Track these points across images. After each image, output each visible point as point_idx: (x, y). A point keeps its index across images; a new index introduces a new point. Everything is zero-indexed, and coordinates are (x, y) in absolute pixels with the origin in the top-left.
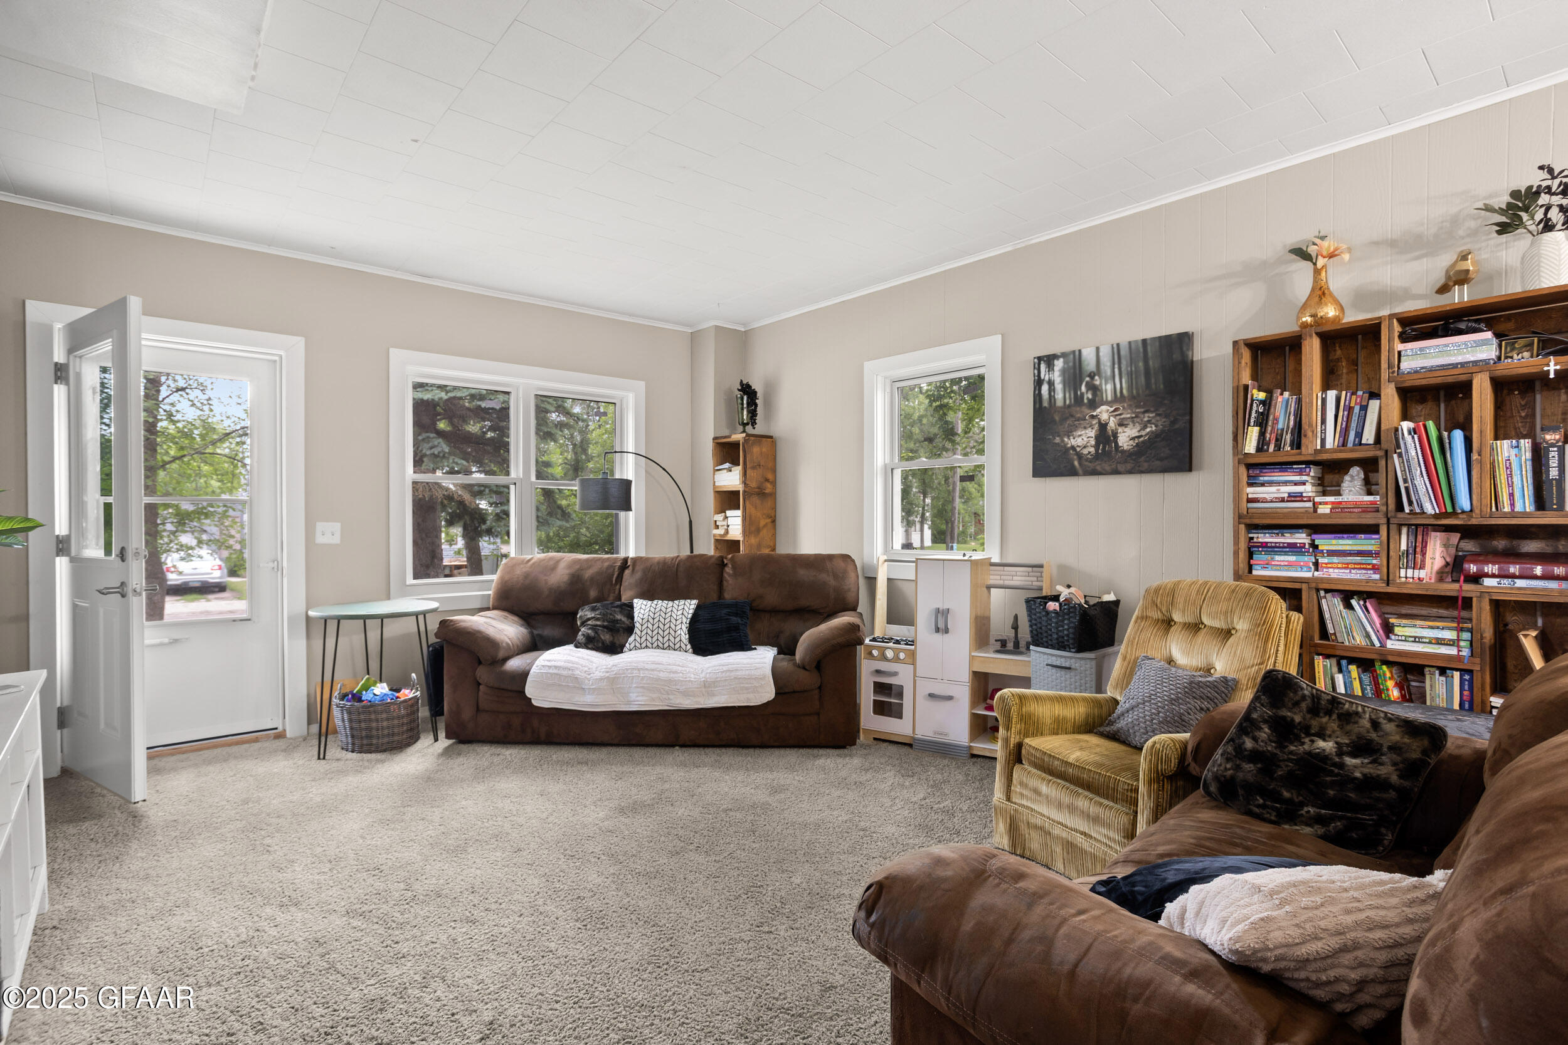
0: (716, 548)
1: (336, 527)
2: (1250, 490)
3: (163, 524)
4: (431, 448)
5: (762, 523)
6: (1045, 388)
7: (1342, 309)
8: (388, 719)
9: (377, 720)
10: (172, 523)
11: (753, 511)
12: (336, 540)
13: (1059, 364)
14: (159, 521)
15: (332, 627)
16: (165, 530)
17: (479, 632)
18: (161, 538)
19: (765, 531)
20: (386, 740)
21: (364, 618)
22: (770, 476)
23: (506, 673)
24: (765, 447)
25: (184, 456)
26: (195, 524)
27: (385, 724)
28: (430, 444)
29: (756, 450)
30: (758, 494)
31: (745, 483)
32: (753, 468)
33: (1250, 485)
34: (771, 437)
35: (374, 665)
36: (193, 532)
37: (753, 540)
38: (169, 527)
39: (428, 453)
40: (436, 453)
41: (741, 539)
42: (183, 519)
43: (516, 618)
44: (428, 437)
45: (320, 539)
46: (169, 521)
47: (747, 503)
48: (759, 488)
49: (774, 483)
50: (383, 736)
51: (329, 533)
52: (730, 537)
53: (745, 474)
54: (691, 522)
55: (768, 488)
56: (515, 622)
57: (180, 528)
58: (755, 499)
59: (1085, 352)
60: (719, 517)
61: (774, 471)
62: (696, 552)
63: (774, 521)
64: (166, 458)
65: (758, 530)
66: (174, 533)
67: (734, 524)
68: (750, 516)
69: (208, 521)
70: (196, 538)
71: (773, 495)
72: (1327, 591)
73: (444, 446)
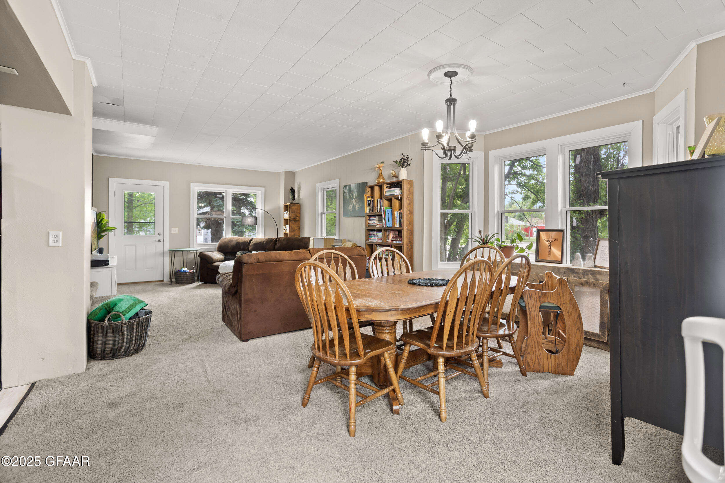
0: (284, 236)
1: (177, 229)
2: (369, 221)
3: (135, 228)
4: (217, 203)
5: (296, 228)
6: (345, 194)
7: (384, 179)
8: (186, 276)
9: (184, 276)
10: (138, 228)
11: (292, 225)
12: (177, 232)
13: (347, 187)
14: (133, 227)
15: (174, 252)
16: (135, 230)
17: (208, 255)
18: (134, 233)
19: (296, 231)
20: (185, 281)
21: (183, 251)
22: (298, 215)
23: (214, 265)
24: (297, 207)
25: (141, 204)
26: (145, 228)
27: (186, 277)
28: (217, 202)
29: (293, 207)
30: (294, 220)
31: (290, 217)
32: (293, 213)
33: (369, 220)
34: (299, 204)
35: (185, 264)
36: (144, 231)
37: (292, 234)
38: (137, 229)
39: (216, 205)
40: (219, 205)
41: (289, 233)
42: (141, 226)
43: (222, 254)
44: (217, 200)
45: (173, 232)
46: (137, 227)
47: (290, 223)
48: (294, 218)
49: (300, 217)
50: (185, 280)
51: (175, 231)
52: (287, 233)
53: (290, 214)
54: (277, 228)
55: (298, 219)
56: (221, 255)
57: (140, 230)
58: (293, 222)
59: (352, 185)
60: (284, 227)
61: (300, 213)
62: (279, 237)
63: (300, 228)
64: (136, 206)
65: (294, 231)
66: (138, 231)
67: (287, 229)
68: (291, 227)
69: (149, 227)
70: (145, 233)
71: (299, 221)
72: (378, 245)
73: (221, 203)
